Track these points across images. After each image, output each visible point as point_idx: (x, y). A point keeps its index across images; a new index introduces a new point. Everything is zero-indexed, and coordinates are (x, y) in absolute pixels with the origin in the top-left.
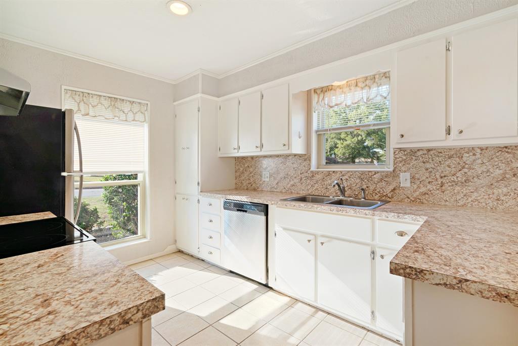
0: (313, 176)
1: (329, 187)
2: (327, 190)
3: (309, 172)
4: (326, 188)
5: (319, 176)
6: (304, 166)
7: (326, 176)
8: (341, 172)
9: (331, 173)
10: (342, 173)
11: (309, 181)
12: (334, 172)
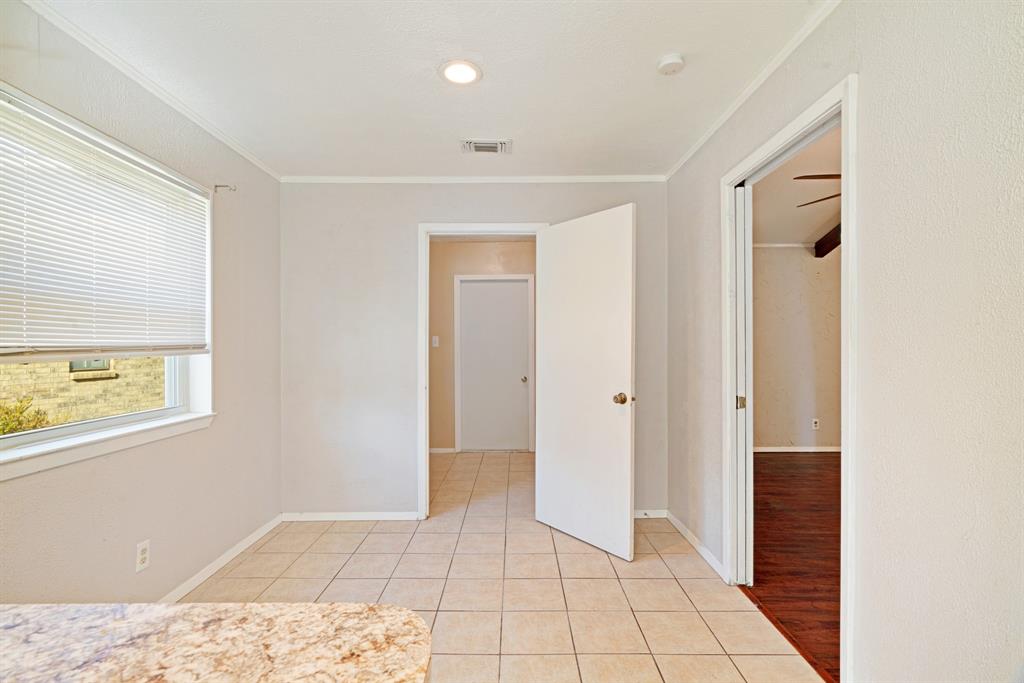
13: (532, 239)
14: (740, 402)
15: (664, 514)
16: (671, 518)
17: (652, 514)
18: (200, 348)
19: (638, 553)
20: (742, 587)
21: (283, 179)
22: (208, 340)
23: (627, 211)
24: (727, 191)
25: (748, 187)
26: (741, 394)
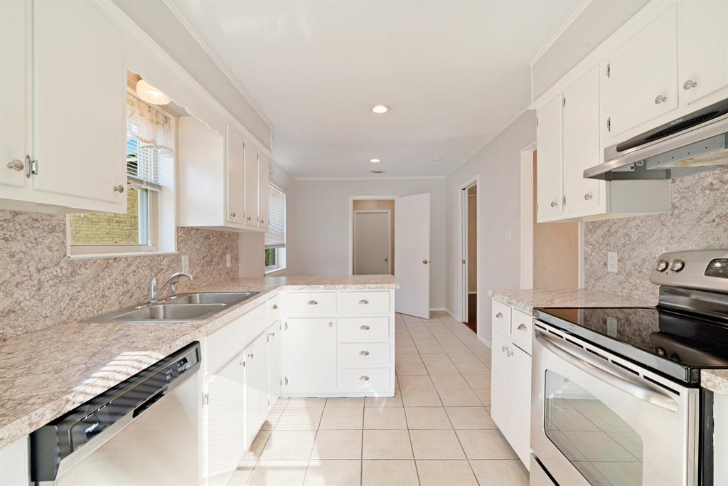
0: (73, 273)
1: (107, 293)
2: (104, 300)
3: (62, 264)
4: (103, 297)
5: (88, 272)
6: (50, 249)
7: (103, 270)
8: (126, 258)
9: (110, 261)
10: (127, 260)
11: (62, 288)
12: (115, 259)
13: (393, 201)
14: (464, 262)
15: (444, 309)
16: (447, 311)
17: (440, 309)
18: (282, 245)
19: (431, 317)
20: (465, 323)
21: (297, 179)
22: (285, 242)
23: (427, 196)
24: (460, 191)
25: (467, 190)
26: (464, 259)
